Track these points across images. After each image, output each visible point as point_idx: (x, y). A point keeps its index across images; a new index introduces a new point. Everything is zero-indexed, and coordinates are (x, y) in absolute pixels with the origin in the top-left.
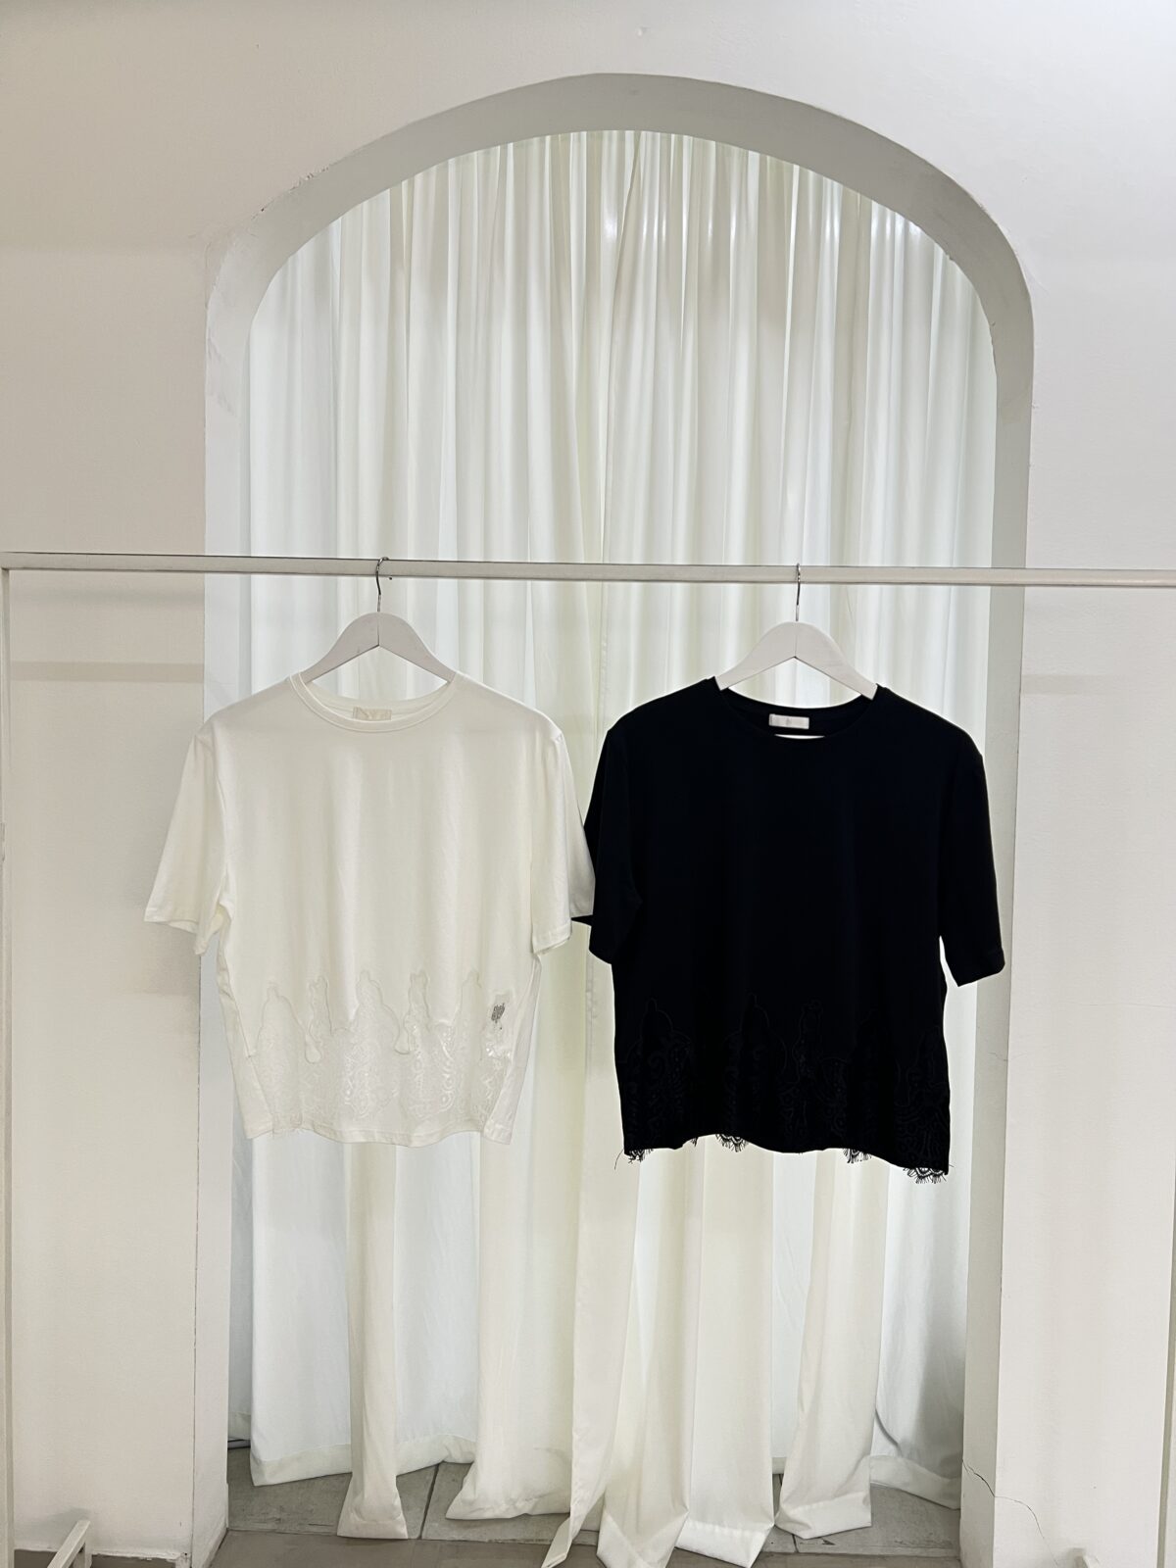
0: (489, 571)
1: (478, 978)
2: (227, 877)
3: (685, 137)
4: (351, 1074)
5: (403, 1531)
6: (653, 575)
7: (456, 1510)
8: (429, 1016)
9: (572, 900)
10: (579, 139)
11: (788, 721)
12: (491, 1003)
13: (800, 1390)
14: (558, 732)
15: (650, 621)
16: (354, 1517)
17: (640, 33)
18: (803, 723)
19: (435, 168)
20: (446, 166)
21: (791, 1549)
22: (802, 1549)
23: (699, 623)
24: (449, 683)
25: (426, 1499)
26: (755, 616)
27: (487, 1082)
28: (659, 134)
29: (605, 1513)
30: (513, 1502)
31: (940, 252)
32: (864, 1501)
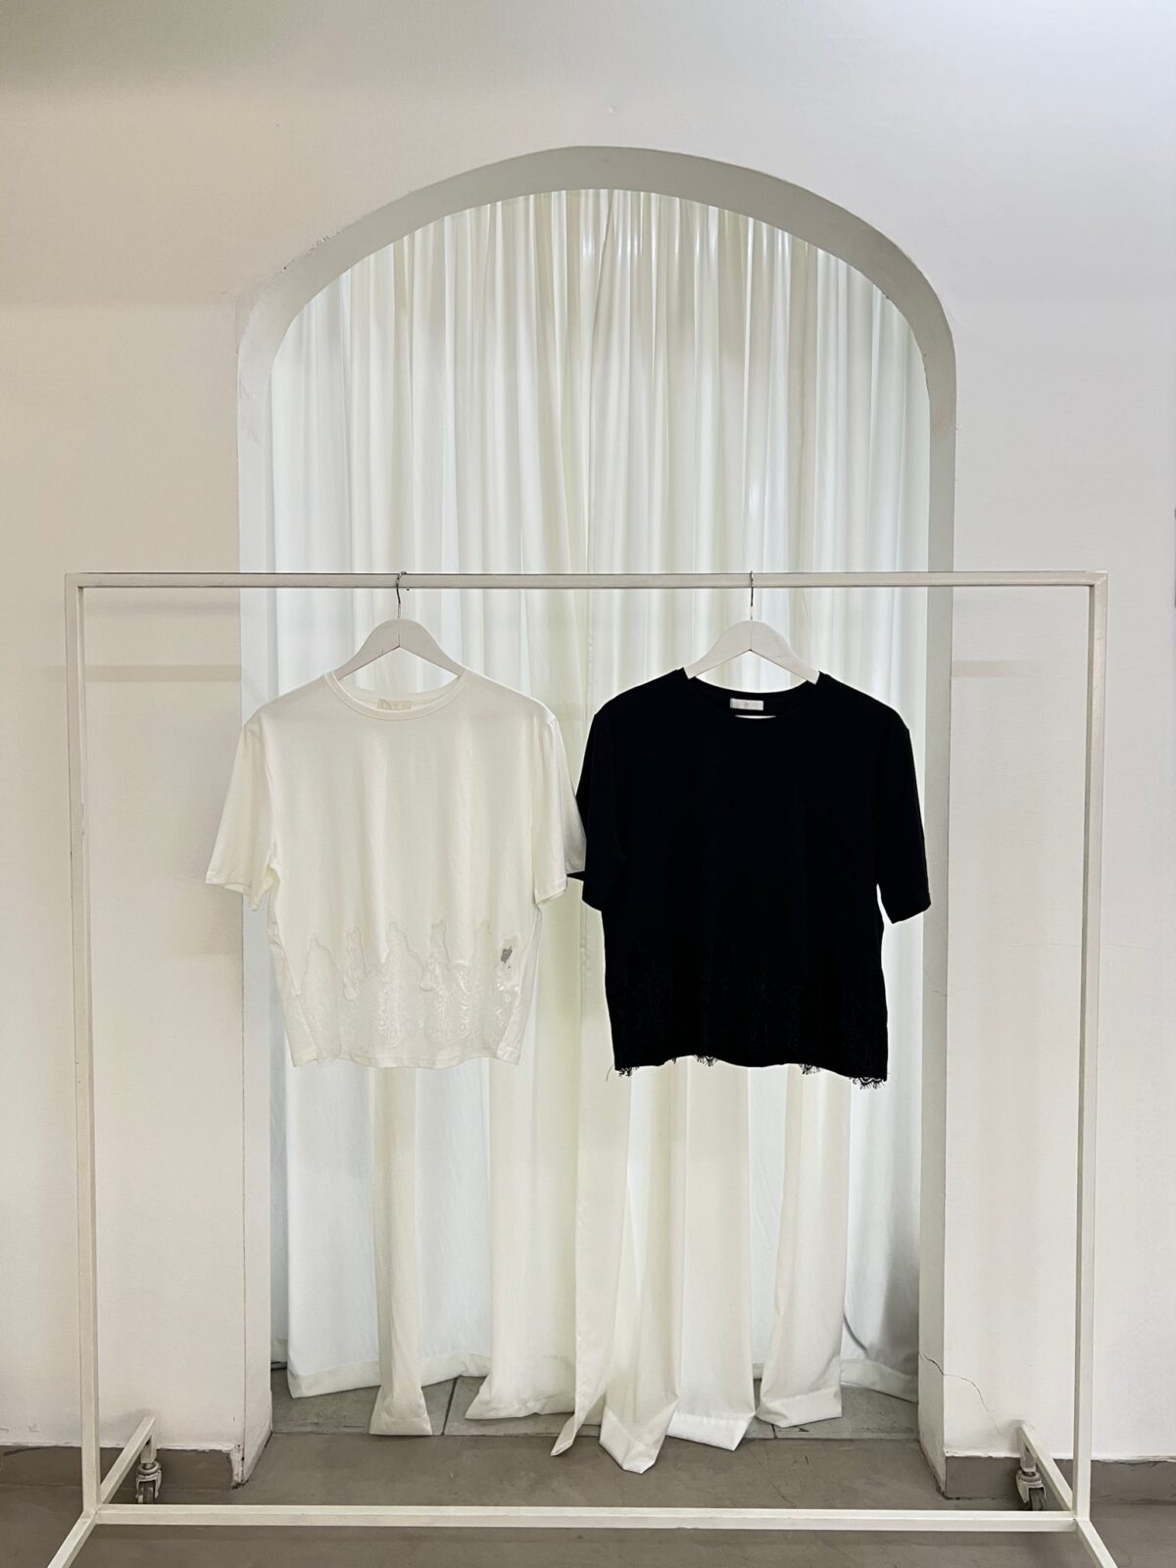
0: (487, 582)
1: (490, 927)
2: (275, 844)
3: (653, 195)
4: (384, 1008)
5: (427, 1428)
6: (631, 583)
7: (473, 1411)
8: (448, 958)
9: (568, 859)
10: (560, 197)
11: (746, 704)
12: (500, 947)
13: (776, 1298)
14: (551, 717)
15: (630, 621)
16: (384, 1416)
17: (611, 111)
18: (759, 705)
19: (432, 224)
20: (443, 221)
21: (770, 1435)
22: (780, 1435)
23: (673, 624)
24: (459, 677)
25: (446, 1405)
26: (722, 614)
27: (499, 1012)
28: (629, 192)
29: (607, 1410)
30: (524, 1402)
31: (878, 293)
32: (835, 1395)
